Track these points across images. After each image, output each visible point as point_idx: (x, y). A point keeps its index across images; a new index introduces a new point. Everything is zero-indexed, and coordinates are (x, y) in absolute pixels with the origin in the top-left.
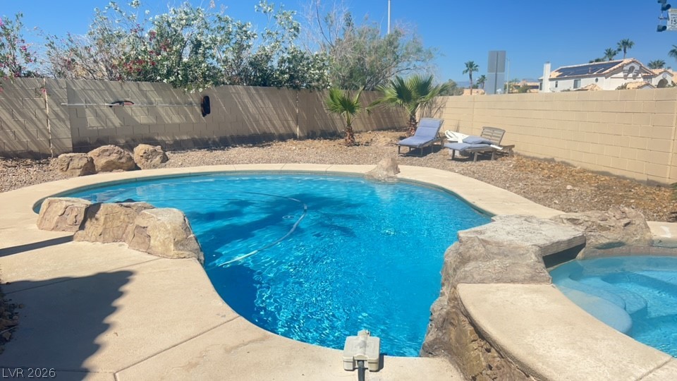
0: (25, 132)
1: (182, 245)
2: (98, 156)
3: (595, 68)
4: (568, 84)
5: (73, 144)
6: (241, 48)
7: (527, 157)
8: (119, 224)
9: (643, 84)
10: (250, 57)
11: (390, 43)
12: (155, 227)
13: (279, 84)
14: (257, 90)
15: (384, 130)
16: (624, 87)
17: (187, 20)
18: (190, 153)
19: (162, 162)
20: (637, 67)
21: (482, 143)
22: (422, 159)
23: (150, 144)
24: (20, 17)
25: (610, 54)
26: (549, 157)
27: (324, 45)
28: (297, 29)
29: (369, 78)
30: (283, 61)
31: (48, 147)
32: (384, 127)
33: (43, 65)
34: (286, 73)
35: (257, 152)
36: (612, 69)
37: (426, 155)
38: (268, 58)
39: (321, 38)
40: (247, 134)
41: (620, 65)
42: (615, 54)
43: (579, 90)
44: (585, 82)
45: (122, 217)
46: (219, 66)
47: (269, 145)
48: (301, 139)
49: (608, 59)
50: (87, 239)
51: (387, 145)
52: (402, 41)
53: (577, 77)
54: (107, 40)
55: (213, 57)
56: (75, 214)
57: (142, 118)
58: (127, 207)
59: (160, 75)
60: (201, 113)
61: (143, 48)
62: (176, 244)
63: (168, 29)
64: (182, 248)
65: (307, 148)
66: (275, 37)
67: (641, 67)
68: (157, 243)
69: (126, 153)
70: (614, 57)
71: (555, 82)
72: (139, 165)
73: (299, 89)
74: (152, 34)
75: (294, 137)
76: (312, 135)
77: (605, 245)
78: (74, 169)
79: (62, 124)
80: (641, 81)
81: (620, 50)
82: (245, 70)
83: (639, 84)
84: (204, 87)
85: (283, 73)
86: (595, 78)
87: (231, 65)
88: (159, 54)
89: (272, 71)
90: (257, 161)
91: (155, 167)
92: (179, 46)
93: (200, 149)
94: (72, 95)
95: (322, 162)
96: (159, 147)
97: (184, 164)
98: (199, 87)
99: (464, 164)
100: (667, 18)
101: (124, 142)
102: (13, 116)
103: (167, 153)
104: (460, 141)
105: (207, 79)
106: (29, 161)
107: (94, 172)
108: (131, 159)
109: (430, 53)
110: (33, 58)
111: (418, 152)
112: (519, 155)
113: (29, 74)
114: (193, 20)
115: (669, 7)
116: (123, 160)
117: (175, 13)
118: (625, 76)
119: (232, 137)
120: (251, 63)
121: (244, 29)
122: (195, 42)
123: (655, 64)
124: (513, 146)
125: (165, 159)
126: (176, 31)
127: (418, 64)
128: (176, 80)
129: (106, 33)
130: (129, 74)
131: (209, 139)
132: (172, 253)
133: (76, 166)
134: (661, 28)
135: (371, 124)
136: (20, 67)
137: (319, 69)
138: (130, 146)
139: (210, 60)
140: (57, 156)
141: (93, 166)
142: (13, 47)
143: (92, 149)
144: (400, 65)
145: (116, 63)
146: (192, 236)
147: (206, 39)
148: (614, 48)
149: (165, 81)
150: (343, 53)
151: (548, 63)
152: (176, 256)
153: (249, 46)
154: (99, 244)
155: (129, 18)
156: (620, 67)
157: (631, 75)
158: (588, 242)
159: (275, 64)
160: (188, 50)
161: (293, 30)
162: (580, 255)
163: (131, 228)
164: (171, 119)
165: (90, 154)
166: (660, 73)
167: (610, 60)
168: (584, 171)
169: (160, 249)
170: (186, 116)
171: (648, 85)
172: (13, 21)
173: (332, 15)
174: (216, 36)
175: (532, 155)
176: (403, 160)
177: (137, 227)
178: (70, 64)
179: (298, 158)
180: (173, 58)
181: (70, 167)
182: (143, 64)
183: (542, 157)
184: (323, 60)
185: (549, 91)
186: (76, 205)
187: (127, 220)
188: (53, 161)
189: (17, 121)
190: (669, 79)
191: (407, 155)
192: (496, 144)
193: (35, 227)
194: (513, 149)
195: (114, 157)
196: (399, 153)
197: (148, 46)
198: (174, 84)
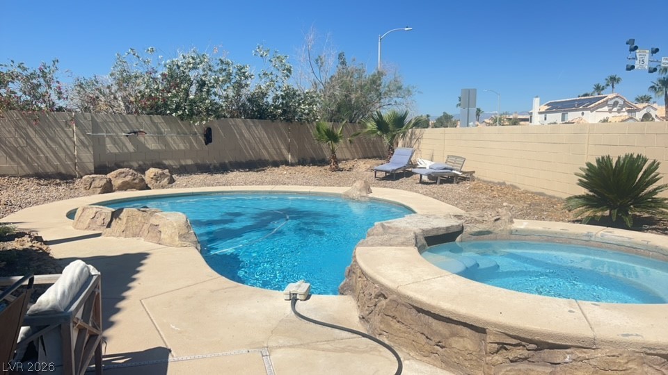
0: (56, 157)
1: (184, 237)
2: (115, 177)
3: (580, 103)
4: (556, 117)
5: (95, 168)
6: (239, 86)
7: (484, 181)
8: (137, 224)
9: (627, 117)
10: (248, 94)
11: (374, 82)
12: (165, 225)
13: (274, 117)
14: (253, 122)
15: (369, 158)
16: (605, 121)
17: (194, 64)
18: (194, 176)
19: (169, 183)
20: (621, 102)
21: (445, 169)
22: (394, 182)
23: (159, 168)
24: (56, 63)
25: (598, 89)
26: (501, 181)
27: (315, 84)
28: (289, 70)
29: (355, 112)
30: (277, 98)
31: (74, 169)
32: (370, 156)
33: (72, 102)
34: (280, 108)
35: (252, 175)
36: (597, 103)
37: (398, 179)
38: (264, 95)
39: (313, 77)
40: (244, 161)
41: (604, 99)
42: (603, 89)
43: (566, 123)
44: (571, 116)
45: (140, 219)
46: (220, 102)
47: (264, 170)
48: (292, 165)
49: (596, 93)
50: (113, 234)
51: (367, 171)
52: (385, 81)
53: (564, 111)
54: (125, 80)
55: (215, 94)
56: (103, 217)
57: (152, 145)
58: (143, 211)
59: (169, 110)
60: (203, 142)
61: (156, 87)
62: (180, 236)
63: (177, 71)
64: (184, 239)
65: (297, 173)
66: (270, 77)
67: (625, 101)
68: (166, 236)
69: (139, 175)
70: (602, 92)
71: (543, 115)
72: (149, 186)
73: (291, 122)
74: (163, 75)
75: (286, 163)
76: (302, 162)
77: (477, 232)
78: (95, 187)
79: (86, 150)
80: (625, 115)
81: (608, 85)
82: (243, 105)
83: (623, 118)
84: (207, 120)
85: (276, 107)
86: (581, 112)
87: (231, 101)
88: (169, 92)
89: (267, 106)
90: (252, 183)
91: (163, 187)
92: (186, 85)
93: (202, 173)
94: (96, 127)
95: (307, 184)
96: (167, 170)
97: (188, 185)
98: (202, 120)
99: (428, 186)
100: (635, 58)
101: (137, 166)
102: (46, 143)
103: (173, 176)
104: (428, 168)
105: (210, 113)
106: (58, 181)
107: (112, 191)
108: (143, 180)
109: (409, 91)
110: (65, 96)
111: (393, 176)
112: (479, 180)
113: (60, 109)
114: (199, 64)
115: (636, 48)
116: (137, 181)
117: (184, 58)
118: (610, 110)
119: (230, 163)
120: (249, 100)
121: (243, 71)
122: (200, 82)
123: (642, 98)
124: (474, 172)
125: (172, 181)
126: (184, 73)
127: (398, 100)
128: (183, 114)
129: (125, 74)
130: (144, 108)
131: (211, 164)
132: (177, 243)
133: (97, 185)
134: (629, 67)
135: (357, 153)
136: (53, 103)
137: (309, 104)
138: (142, 170)
139: (213, 97)
140: (81, 177)
141: (111, 185)
142: (50, 87)
143: (111, 171)
144: (382, 101)
145: (132, 99)
146: (192, 231)
147: (211, 79)
148: (603, 84)
149: (174, 115)
150: (332, 91)
151: (537, 97)
152: (180, 245)
153: (247, 85)
154: (122, 238)
155: (144, 62)
156: (604, 101)
157: (615, 109)
158: (465, 230)
159: (270, 100)
160: (193, 89)
161: (285, 71)
162: (458, 239)
163: (146, 226)
164: (178, 146)
165: (109, 176)
166: (644, 108)
167: (599, 94)
168: (527, 192)
169: (168, 241)
170: (191, 144)
171: (631, 118)
172: (51, 66)
173: (322, 56)
174: (218, 78)
175: (488, 179)
176: (378, 183)
177: (151, 225)
178: (94, 101)
179: (287, 181)
180: (181, 94)
181: (92, 186)
182: (156, 100)
183: (496, 181)
184: (312, 97)
185: (538, 124)
186: (103, 211)
187: (143, 221)
188: (78, 181)
189: (50, 148)
190: (653, 113)
191: (383, 179)
192: (457, 170)
193: (71, 228)
194: (474, 175)
195: (129, 178)
196: (376, 177)
197: (160, 85)
198: (181, 117)
